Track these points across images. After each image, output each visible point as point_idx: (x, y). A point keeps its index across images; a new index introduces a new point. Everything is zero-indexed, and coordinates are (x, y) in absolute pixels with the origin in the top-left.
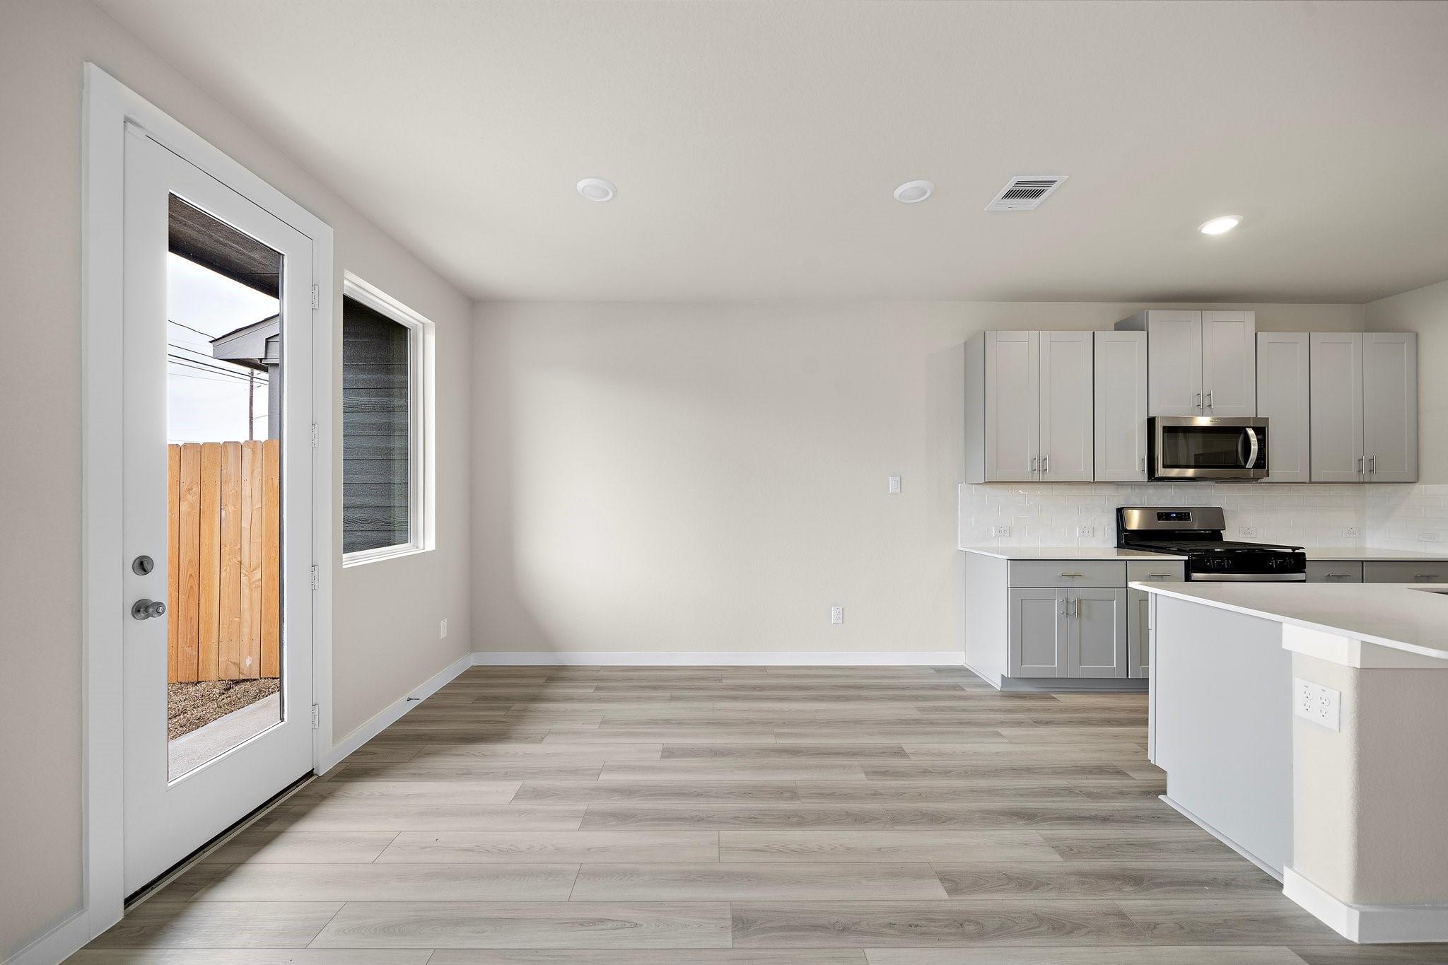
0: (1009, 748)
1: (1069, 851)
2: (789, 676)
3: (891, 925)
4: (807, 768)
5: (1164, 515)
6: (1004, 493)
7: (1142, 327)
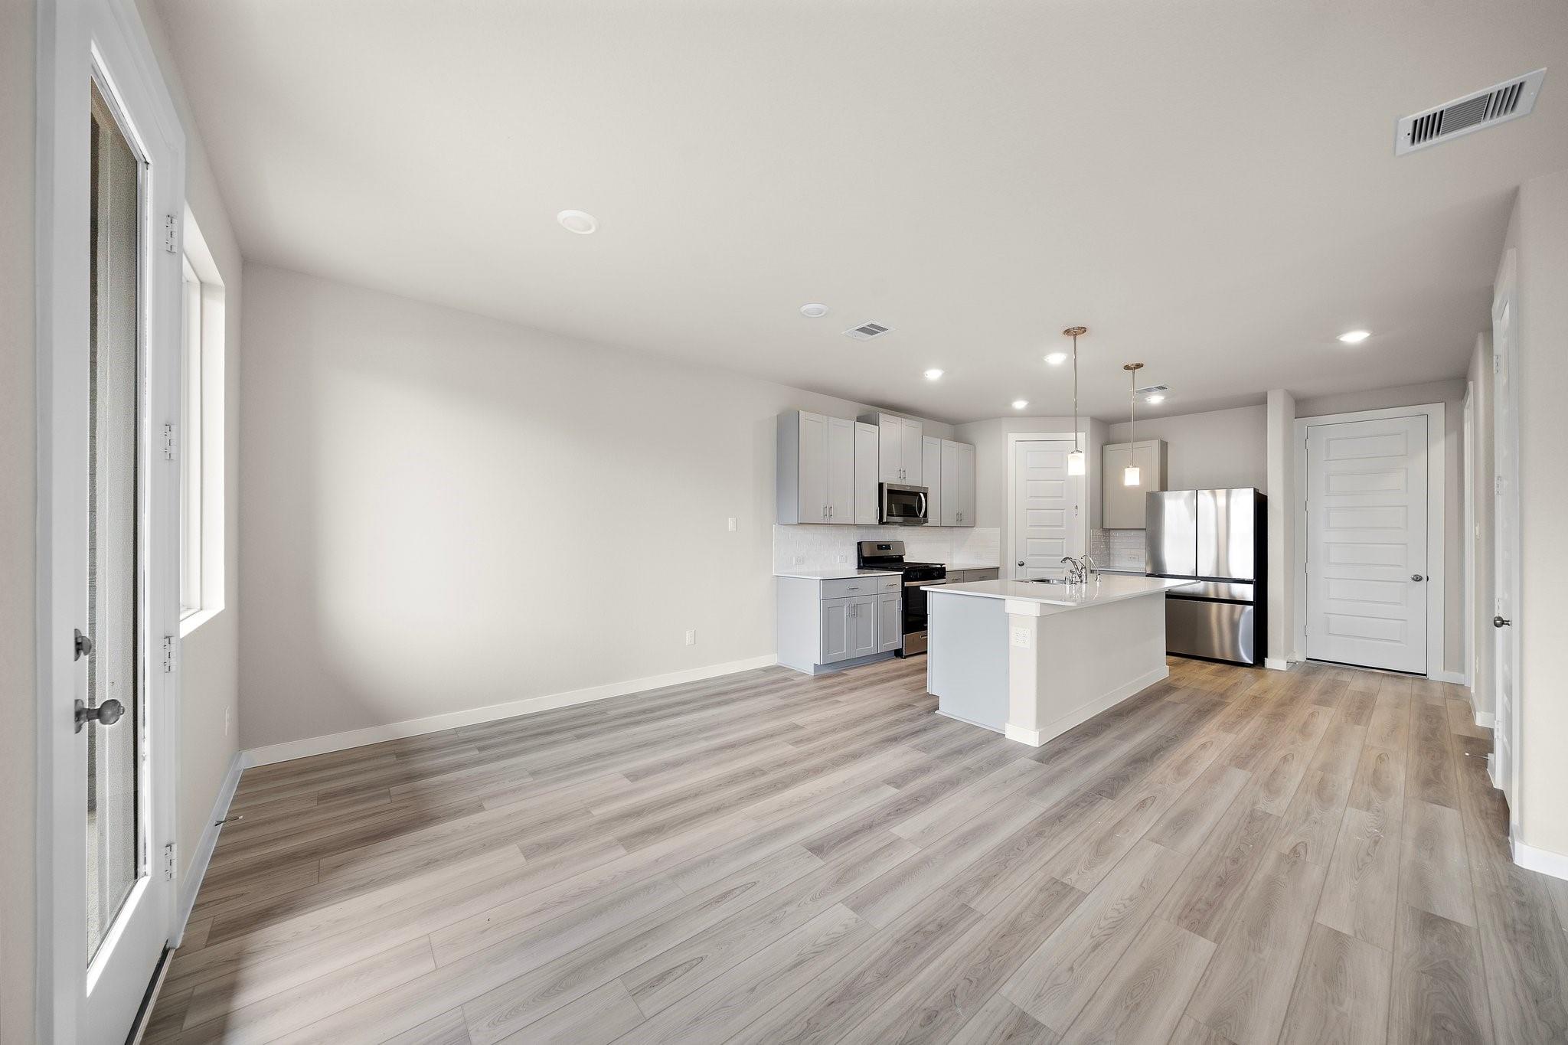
0: (848, 708)
1: (925, 749)
2: (662, 697)
3: (889, 814)
4: (751, 753)
5: (878, 547)
6: (800, 532)
7: (876, 423)
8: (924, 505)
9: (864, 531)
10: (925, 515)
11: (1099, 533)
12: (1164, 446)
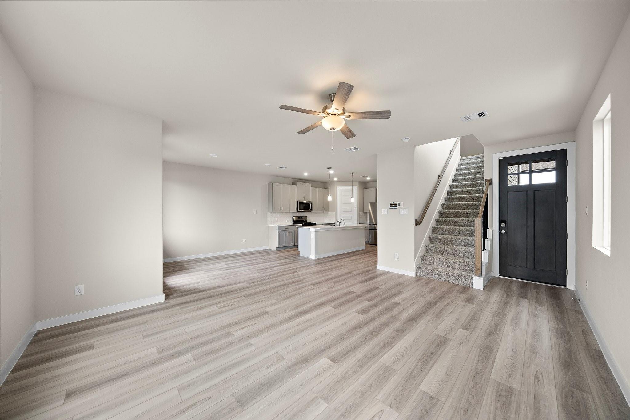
5: (299, 218)
6: (274, 214)
7: (296, 185)
8: (311, 206)
9: (294, 213)
10: (311, 209)
11: (362, 213)
12: (376, 189)
